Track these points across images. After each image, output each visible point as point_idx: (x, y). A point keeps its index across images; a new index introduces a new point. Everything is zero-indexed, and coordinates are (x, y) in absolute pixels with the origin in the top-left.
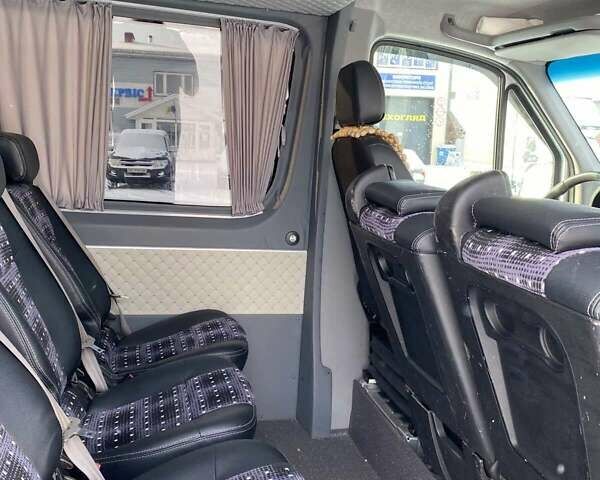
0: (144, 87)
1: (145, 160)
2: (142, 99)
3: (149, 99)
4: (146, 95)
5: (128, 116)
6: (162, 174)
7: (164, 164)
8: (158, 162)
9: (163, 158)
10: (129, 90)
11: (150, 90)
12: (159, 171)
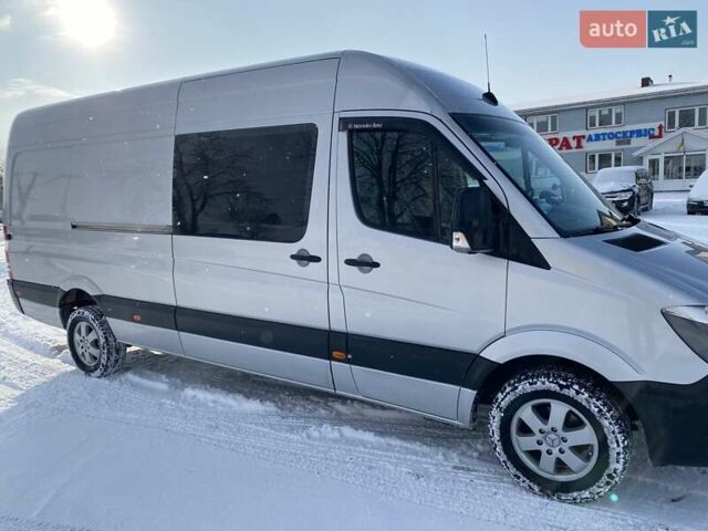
0: (655, 125)
1: (612, 192)
2: (652, 137)
3: (660, 136)
4: (657, 133)
5: (636, 154)
6: (625, 204)
7: (629, 195)
8: (623, 194)
9: (628, 190)
10: (640, 131)
11: (660, 127)
12: (623, 201)
